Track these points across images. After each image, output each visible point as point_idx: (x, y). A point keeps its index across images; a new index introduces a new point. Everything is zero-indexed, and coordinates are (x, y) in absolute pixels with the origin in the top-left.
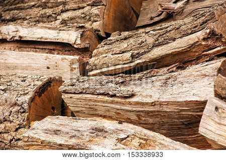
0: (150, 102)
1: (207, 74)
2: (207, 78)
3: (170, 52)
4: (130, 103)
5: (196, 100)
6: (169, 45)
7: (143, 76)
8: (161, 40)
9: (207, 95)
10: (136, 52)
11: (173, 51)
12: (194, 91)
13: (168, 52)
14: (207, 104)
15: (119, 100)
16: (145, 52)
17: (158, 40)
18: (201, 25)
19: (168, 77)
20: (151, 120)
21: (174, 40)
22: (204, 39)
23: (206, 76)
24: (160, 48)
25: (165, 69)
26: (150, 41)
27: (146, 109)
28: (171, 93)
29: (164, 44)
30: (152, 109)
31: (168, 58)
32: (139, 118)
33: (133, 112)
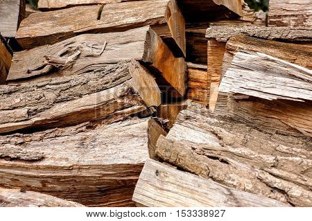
0: (67, 165)
1: (135, 135)
2: (136, 138)
3: (79, 109)
4: (38, 168)
5: (127, 163)
6: (75, 101)
7: (44, 136)
8: (64, 96)
9: (140, 157)
10: (33, 108)
11: (83, 108)
12: (124, 154)
13: (76, 110)
14: (144, 167)
15: (23, 164)
16: (44, 109)
17: (60, 95)
18: (113, 81)
19: (84, 137)
20: (59, 188)
21: (80, 96)
22: (122, 97)
23: (134, 136)
24: (63, 105)
25: (73, 129)
26: (51, 96)
27: (57, 175)
28: (94, 155)
29: (68, 101)
30: (67, 174)
31: (74, 117)
32: (44, 186)
33: (38, 177)
